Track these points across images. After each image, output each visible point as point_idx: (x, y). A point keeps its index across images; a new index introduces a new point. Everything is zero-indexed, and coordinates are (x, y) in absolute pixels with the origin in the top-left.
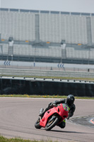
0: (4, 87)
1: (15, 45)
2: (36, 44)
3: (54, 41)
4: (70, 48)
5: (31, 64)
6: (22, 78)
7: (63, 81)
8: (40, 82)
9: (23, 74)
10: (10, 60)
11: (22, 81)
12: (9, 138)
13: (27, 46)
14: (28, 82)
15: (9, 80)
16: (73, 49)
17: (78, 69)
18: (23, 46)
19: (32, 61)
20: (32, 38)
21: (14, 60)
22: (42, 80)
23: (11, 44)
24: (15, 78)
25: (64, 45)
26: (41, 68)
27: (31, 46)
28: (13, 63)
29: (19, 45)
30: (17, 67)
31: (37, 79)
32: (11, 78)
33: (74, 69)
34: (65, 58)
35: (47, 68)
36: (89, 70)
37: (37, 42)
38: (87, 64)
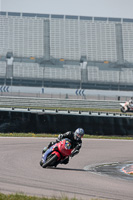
1: (15, 64)
2: (45, 62)
3: (70, 58)
4: (93, 68)
5: (38, 90)
6: (26, 110)
7: (83, 114)
8: (51, 116)
9: (27, 104)
10: (8, 84)
11: (26, 113)
13: (32, 65)
14: (34, 115)
15: (7, 112)
16: (97, 69)
17: (105, 97)
18: (27, 64)
19: (40, 86)
20: (40, 53)
21: (14, 84)
22: (54, 112)
23: (10, 61)
24: (16, 110)
25: (85, 63)
26: (52, 96)
27: (38, 65)
29: (21, 64)
30: (19, 94)
31: (47, 111)
32: (10, 109)
33: (99, 97)
34: (85, 81)
35: (60, 96)
36: (119, 99)
37: (47, 58)
38: (116, 89)
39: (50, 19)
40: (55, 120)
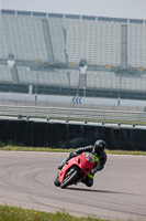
0: (72, 137)
1: (88, 73)
2: (122, 71)
5: (113, 101)
6: (100, 124)
8: (128, 130)
9: (101, 118)
10: (81, 95)
11: (99, 128)
12: (78, 216)
13: (108, 74)
14: (109, 129)
15: (79, 126)
18: (102, 73)
19: (116, 97)
20: (116, 61)
21: (87, 95)
22: (131, 126)
23: (83, 70)
24: (89, 123)
26: (129, 108)
27: (113, 74)
28: (86, 100)
29: (95, 73)
30: (92, 106)
31: (123, 126)
32: (83, 123)
35: (138, 108)
37: (124, 67)
39: (128, 23)
40: (132, 135)
